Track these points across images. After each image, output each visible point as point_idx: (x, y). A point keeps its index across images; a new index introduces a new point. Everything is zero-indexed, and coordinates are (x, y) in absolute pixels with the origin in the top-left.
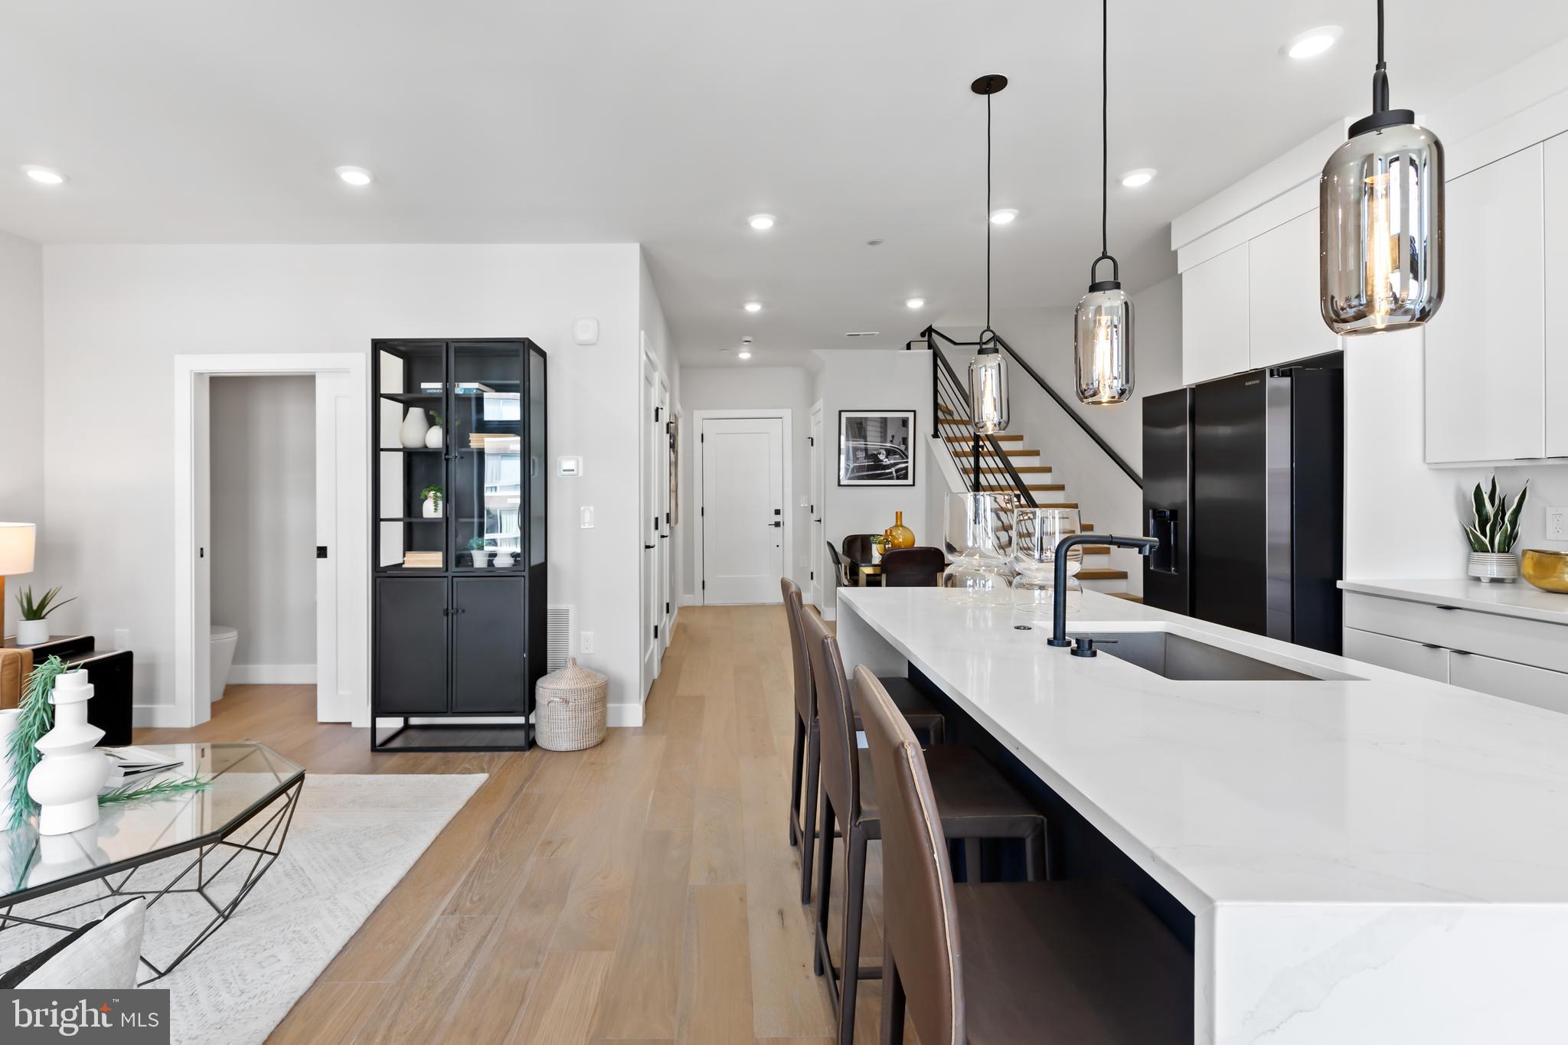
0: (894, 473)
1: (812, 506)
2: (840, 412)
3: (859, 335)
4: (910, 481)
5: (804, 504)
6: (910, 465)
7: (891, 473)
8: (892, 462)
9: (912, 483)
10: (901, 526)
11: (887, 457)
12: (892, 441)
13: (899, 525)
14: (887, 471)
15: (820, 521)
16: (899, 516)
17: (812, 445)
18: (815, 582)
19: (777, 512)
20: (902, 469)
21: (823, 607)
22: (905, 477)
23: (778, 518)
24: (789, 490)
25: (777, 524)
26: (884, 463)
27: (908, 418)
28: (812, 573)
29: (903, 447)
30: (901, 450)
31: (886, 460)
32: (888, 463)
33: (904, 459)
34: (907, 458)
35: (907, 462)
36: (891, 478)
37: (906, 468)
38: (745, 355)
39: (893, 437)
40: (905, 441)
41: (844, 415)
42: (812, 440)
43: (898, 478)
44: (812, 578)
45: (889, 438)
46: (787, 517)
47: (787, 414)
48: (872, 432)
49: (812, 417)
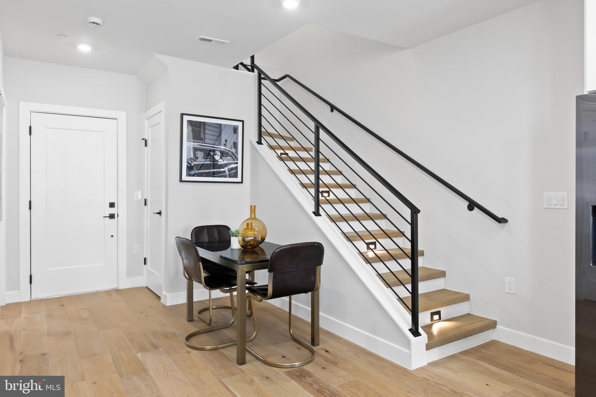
0: (227, 172)
1: (145, 200)
2: (182, 115)
3: (210, 41)
4: (239, 179)
5: (139, 196)
6: (239, 166)
7: (225, 172)
8: (225, 162)
9: (240, 181)
10: (255, 218)
11: (221, 158)
12: (225, 145)
13: (253, 217)
14: (221, 170)
15: (160, 213)
16: (253, 209)
17: (146, 145)
18: (149, 268)
19: (112, 205)
20: (232, 169)
21: (164, 292)
22: (236, 176)
23: (112, 211)
24: (123, 186)
25: (112, 216)
26: (219, 163)
27: (238, 126)
28: (145, 259)
29: (233, 150)
30: (233, 153)
31: (221, 160)
32: (222, 163)
33: (234, 160)
34: (237, 160)
35: (237, 163)
36: (225, 177)
37: (236, 168)
38: (84, 48)
39: (226, 141)
40: (235, 145)
41: (186, 118)
42: (146, 141)
43: (230, 176)
44: (145, 264)
45: (223, 142)
46: (121, 210)
47: (122, 116)
48: (209, 136)
49: (146, 121)
